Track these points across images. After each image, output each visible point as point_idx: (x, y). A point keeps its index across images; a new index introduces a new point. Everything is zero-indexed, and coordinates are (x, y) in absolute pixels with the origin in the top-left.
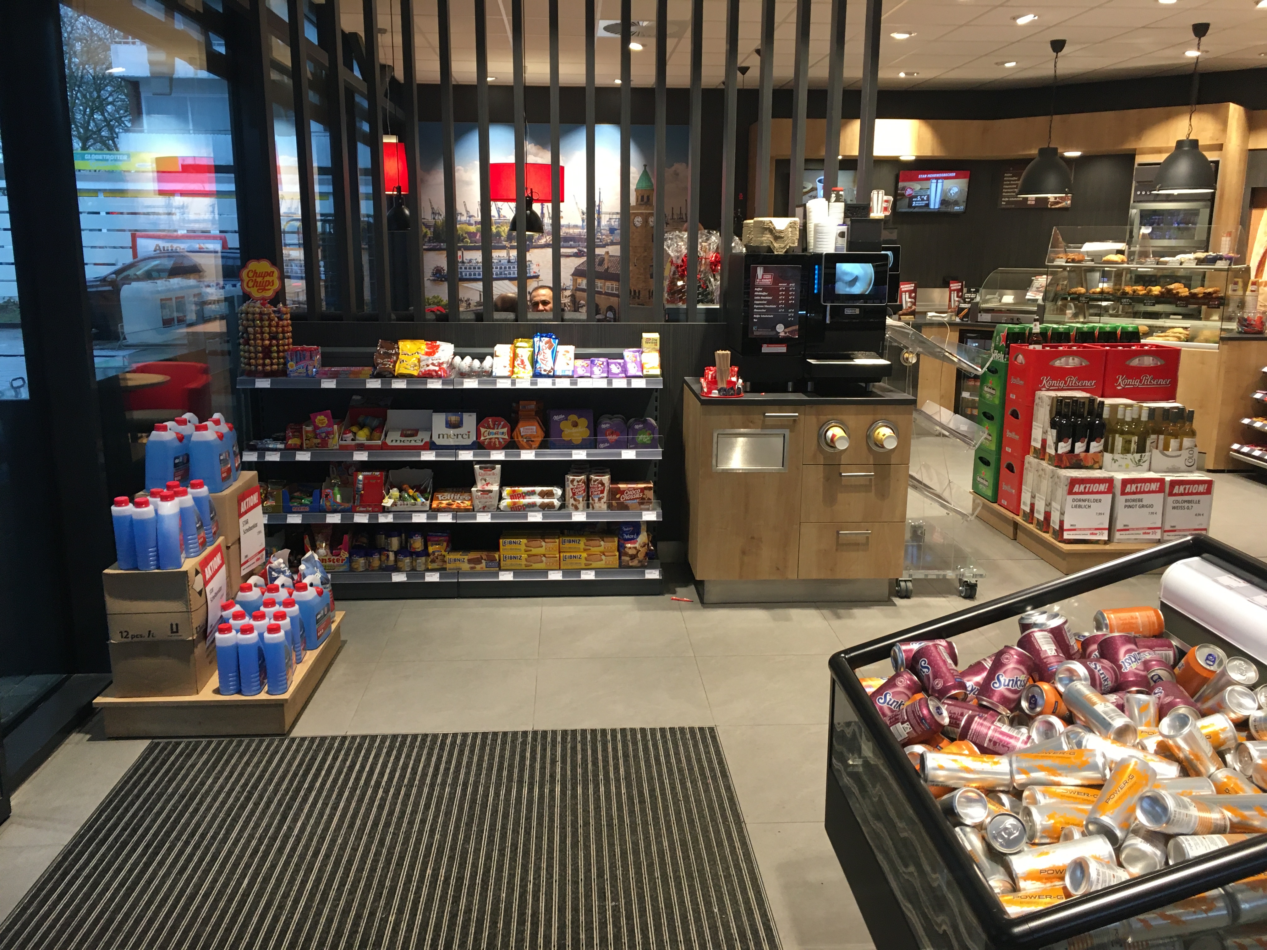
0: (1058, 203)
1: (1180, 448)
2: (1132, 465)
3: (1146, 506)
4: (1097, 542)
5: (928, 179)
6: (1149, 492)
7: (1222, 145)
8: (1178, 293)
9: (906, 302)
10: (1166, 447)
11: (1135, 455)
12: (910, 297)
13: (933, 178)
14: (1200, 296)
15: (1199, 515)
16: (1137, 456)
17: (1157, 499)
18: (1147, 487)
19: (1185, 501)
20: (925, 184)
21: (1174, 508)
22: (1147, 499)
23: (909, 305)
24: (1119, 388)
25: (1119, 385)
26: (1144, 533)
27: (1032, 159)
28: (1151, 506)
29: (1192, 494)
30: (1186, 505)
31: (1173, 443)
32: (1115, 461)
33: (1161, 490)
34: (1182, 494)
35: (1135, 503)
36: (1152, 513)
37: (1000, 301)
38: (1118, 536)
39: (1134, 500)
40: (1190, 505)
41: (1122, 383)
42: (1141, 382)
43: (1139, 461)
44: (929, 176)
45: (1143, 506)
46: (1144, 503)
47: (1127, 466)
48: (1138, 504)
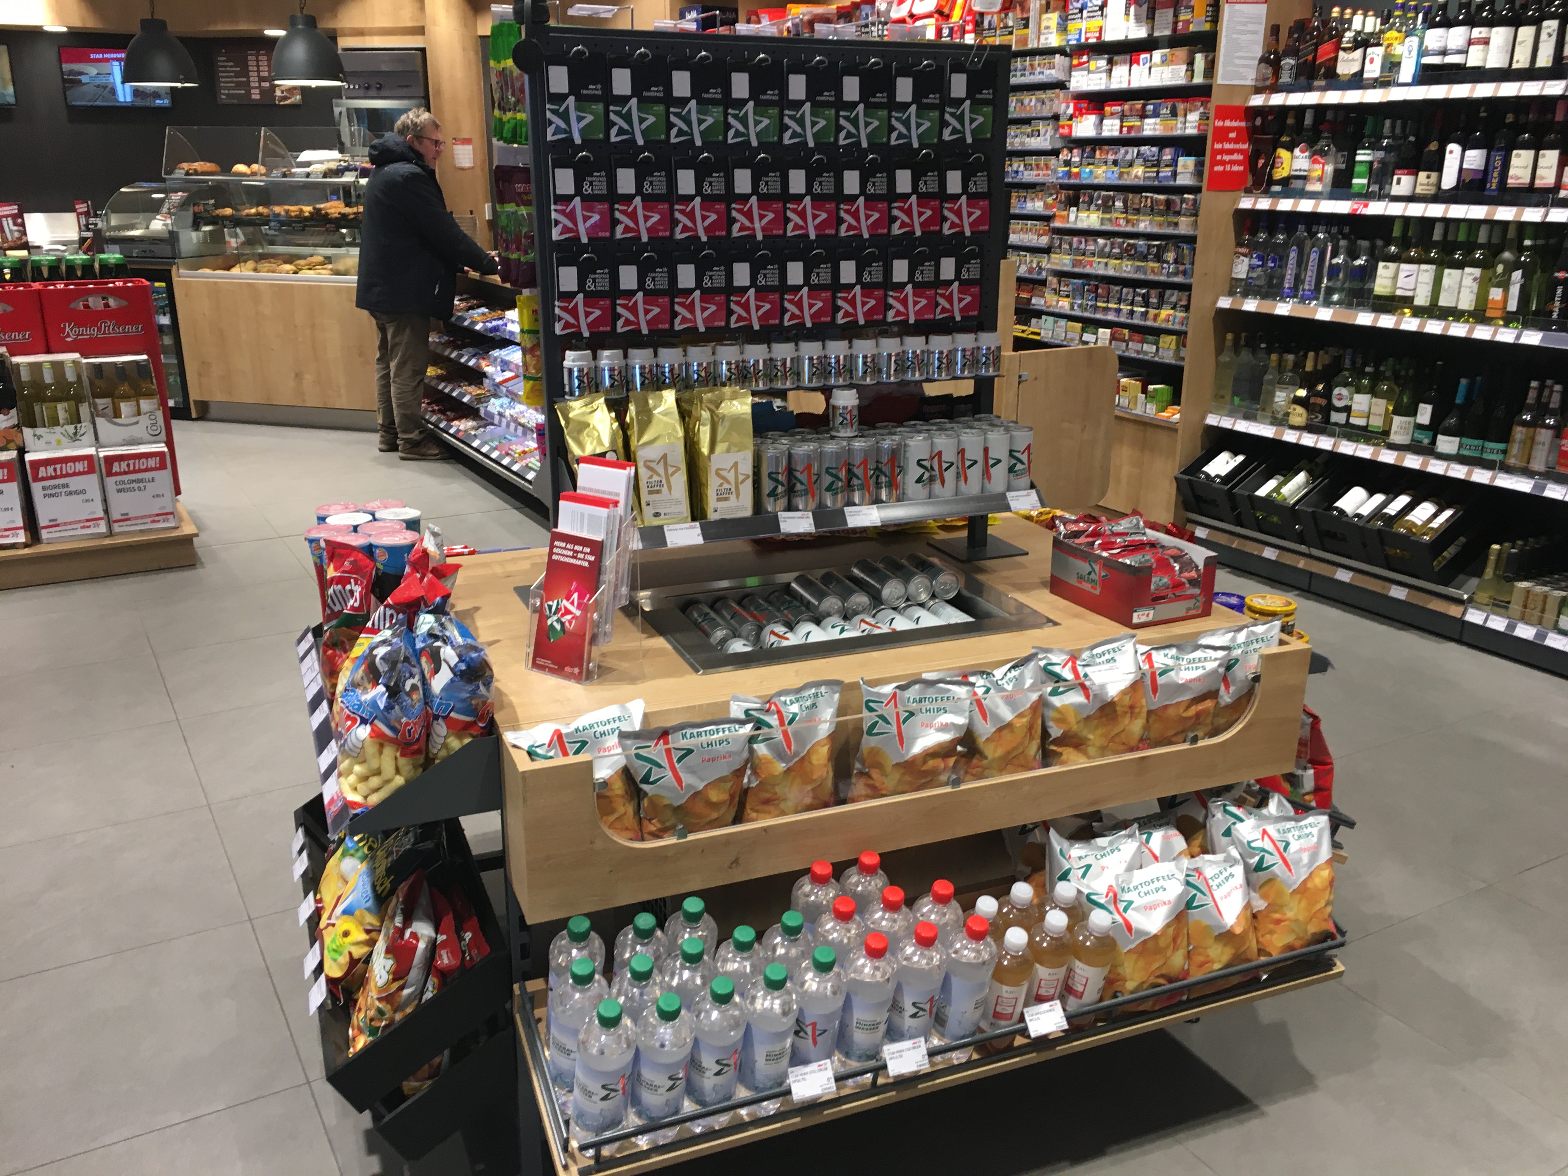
0: (286, 98)
1: (139, 413)
2: (64, 440)
3: (76, 493)
4: (13, 546)
5: (107, 60)
6: (75, 474)
7: (423, 27)
8: (327, 214)
9: (11, 231)
10: (117, 414)
11: (66, 427)
12: (15, 224)
13: (113, 59)
14: (352, 216)
15: (158, 496)
16: (71, 429)
17: (91, 483)
18: (70, 467)
19: (133, 481)
20: (104, 67)
21: (119, 491)
22: (75, 483)
23: (16, 235)
24: (69, 339)
25: (68, 335)
26: (83, 527)
27: (133, 36)
28: (83, 492)
29: (140, 471)
30: (136, 485)
31: (125, 408)
32: (39, 437)
33: (91, 470)
34: (125, 473)
35: (58, 491)
36: (87, 501)
37: (147, 228)
38: (44, 534)
39: (55, 487)
40: (141, 485)
41: (71, 333)
42: (99, 330)
43: (75, 434)
44: (106, 56)
45: (71, 493)
46: (72, 488)
47: (59, 442)
48: (63, 490)
